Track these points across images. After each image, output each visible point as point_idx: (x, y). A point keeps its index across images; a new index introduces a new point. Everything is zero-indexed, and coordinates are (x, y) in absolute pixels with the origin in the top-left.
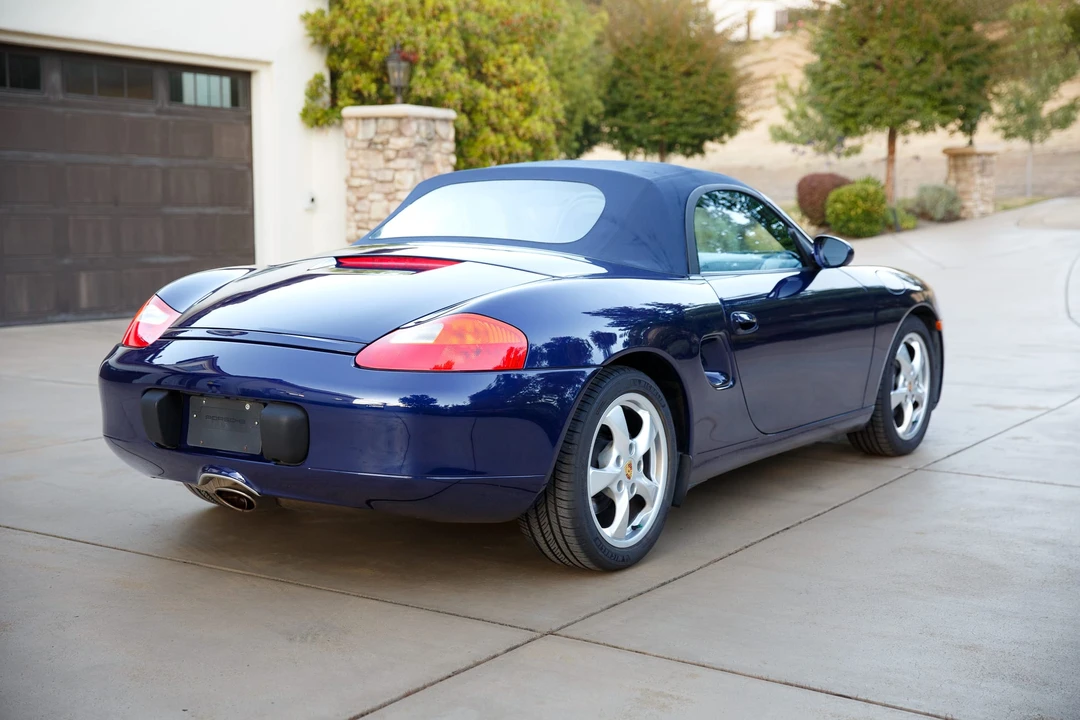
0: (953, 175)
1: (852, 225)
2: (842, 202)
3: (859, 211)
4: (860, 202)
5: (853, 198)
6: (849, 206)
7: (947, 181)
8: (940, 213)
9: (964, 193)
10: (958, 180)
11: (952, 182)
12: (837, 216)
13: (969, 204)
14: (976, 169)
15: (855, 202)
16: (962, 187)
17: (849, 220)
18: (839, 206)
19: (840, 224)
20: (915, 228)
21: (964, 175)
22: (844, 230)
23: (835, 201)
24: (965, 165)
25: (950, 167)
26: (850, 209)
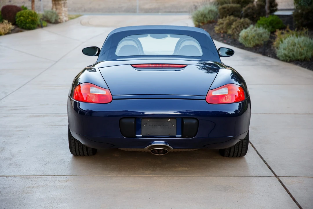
0: (54, 7)
1: (28, 25)
2: (23, 16)
3: (30, 20)
4: (30, 17)
5: (27, 15)
6: (26, 18)
7: (52, 9)
8: (53, 21)
9: (59, 13)
10: (56, 9)
11: (54, 9)
12: (22, 22)
13: (61, 17)
14: (63, 5)
15: (28, 17)
16: (58, 11)
17: (26, 23)
18: (22, 18)
19: (23, 25)
20: (46, 26)
21: (59, 7)
22: (24, 27)
23: (20, 16)
24: (59, 4)
25: (53, 4)
26: (27, 19)
